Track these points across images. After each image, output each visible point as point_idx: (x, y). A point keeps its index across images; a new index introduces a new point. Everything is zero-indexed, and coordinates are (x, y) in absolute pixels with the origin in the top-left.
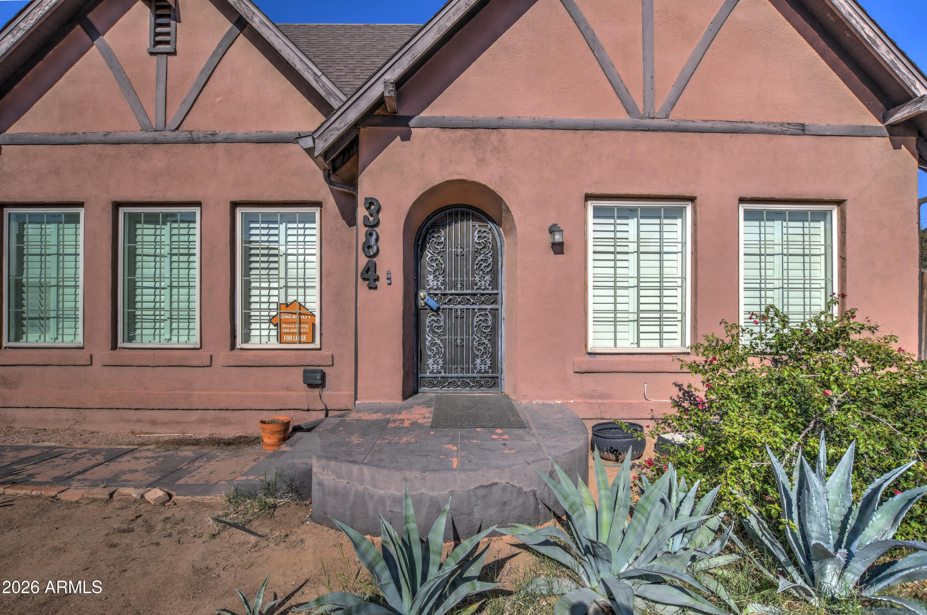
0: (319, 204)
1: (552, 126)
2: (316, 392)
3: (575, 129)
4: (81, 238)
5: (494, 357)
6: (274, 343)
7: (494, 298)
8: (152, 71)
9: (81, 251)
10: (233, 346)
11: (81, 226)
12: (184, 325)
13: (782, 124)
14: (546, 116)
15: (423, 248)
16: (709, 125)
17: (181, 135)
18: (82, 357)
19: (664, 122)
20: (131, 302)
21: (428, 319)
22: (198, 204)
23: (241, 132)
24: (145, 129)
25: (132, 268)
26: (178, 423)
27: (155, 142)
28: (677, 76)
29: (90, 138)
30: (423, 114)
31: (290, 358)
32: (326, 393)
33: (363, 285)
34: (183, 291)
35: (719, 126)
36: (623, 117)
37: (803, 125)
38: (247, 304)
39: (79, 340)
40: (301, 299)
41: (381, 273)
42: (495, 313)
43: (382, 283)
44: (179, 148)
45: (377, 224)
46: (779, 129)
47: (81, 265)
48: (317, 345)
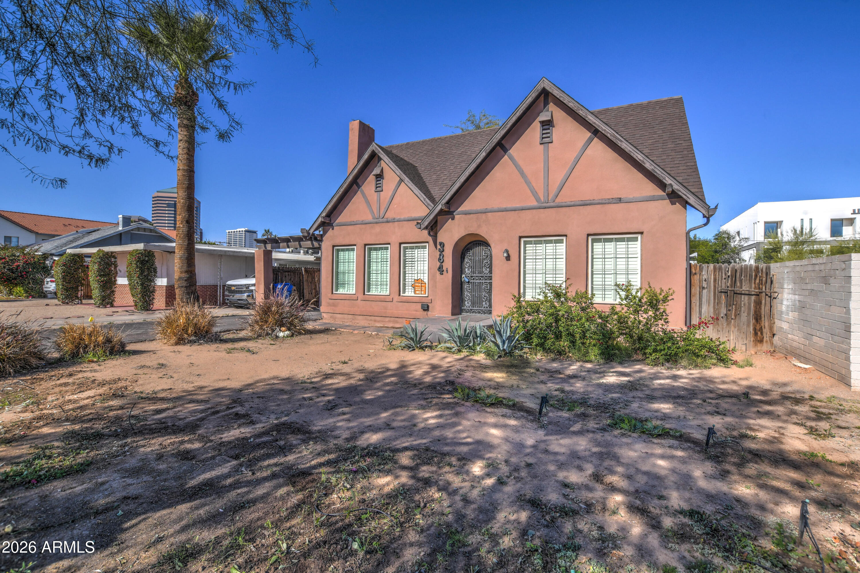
0: (427, 242)
1: (506, 210)
2: (426, 313)
3: (515, 210)
4: (355, 256)
5: (490, 301)
6: (413, 294)
7: (490, 278)
8: (376, 198)
9: (355, 261)
10: (399, 295)
11: (355, 252)
12: (385, 287)
13: (609, 199)
14: (504, 206)
15: (464, 258)
16: (572, 203)
17: (384, 220)
18: (355, 297)
19: (552, 204)
20: (369, 279)
21: (466, 286)
22: (389, 244)
23: (402, 217)
24: (374, 218)
25: (369, 267)
26: (383, 321)
27: (377, 223)
28: (558, 183)
29: (358, 222)
30: (459, 210)
31: (417, 300)
32: (429, 313)
33: (438, 273)
34: (385, 275)
35: (578, 203)
36: (535, 204)
37: (620, 198)
38: (404, 280)
39: (354, 292)
40: (422, 278)
41: (444, 269)
42: (491, 284)
43: (445, 273)
44: (383, 224)
45: (443, 251)
46: (607, 201)
47: (355, 265)
48: (427, 295)
